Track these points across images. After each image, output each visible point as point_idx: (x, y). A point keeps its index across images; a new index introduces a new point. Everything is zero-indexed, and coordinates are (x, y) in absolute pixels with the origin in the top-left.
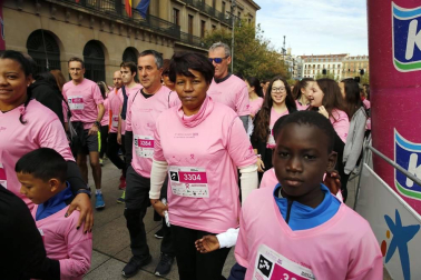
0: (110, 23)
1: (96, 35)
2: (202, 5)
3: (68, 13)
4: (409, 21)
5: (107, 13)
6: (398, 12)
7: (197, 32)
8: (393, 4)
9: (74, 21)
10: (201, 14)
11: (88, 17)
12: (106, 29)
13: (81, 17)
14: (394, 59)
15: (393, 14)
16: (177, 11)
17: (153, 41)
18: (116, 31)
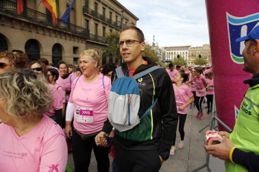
0: (43, 28)
1: (34, 36)
2: (103, 17)
3: (14, 22)
4: (241, 26)
5: (41, 22)
6: (231, 19)
7: (100, 33)
8: (228, 14)
9: (18, 26)
10: (103, 23)
11: (28, 24)
12: (41, 32)
13: (23, 24)
14: (231, 54)
15: (228, 21)
16: (88, 21)
17: (72, 39)
18: (47, 33)
